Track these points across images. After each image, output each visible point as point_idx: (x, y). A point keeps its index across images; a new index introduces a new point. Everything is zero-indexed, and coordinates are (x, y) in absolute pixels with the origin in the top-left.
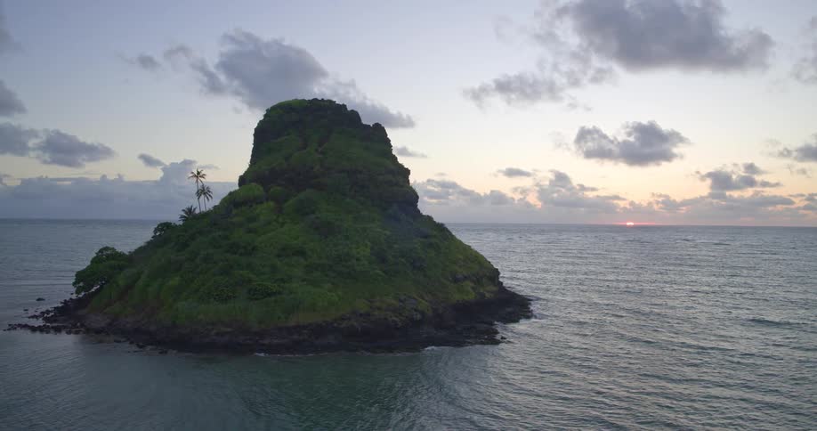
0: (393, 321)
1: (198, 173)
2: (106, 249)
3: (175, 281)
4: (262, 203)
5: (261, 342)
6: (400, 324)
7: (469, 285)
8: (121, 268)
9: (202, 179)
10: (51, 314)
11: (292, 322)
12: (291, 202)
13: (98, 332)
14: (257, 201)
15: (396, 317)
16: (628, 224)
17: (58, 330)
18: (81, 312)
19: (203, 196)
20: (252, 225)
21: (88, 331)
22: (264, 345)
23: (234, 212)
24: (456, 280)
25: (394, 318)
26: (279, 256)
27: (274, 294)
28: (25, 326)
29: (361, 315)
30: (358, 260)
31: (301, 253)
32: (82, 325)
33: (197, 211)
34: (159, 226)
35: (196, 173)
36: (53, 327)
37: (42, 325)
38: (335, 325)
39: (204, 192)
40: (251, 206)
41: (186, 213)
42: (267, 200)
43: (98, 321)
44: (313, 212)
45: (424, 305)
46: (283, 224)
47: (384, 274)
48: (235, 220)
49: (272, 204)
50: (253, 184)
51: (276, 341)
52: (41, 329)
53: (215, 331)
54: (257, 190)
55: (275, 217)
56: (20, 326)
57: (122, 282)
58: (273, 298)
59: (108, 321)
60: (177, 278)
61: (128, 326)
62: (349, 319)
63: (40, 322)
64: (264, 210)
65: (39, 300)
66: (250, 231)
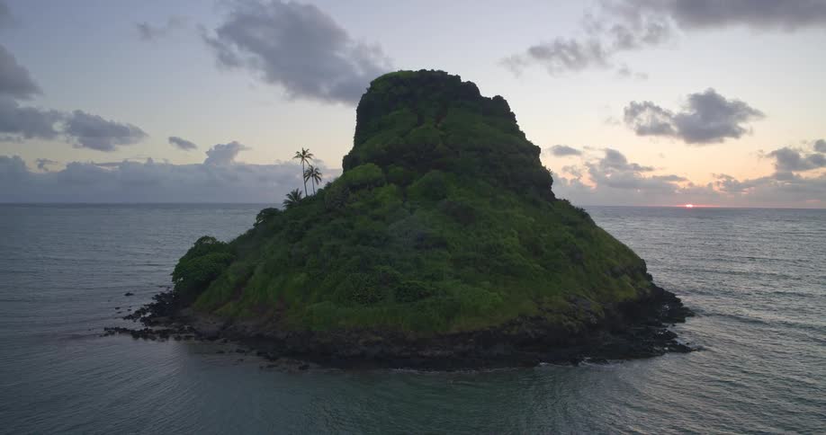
0: (568, 326)
1: (304, 153)
2: (206, 238)
3: (301, 278)
4: (382, 185)
5: (420, 353)
6: (577, 330)
7: (627, 280)
8: (228, 262)
9: (308, 159)
10: (148, 314)
11: (454, 330)
12: (415, 184)
13: (212, 338)
14: (377, 183)
15: (572, 321)
16: (688, 206)
17: (164, 335)
18: (185, 312)
19: (311, 178)
20: (376, 211)
21: (200, 336)
22: (423, 357)
23: (352, 196)
24: (615, 275)
25: (570, 322)
26: (417, 248)
27: (428, 295)
28: (124, 331)
29: (531, 318)
30: (508, 251)
31: (442, 244)
32: (191, 329)
33: (303, 196)
34: (262, 211)
35: (301, 152)
36: (157, 332)
37: (143, 328)
38: (506, 332)
39: (312, 173)
40: (370, 189)
41: (290, 197)
42: (389, 182)
43: (210, 324)
44: (444, 197)
45: (595, 306)
46: (412, 211)
47: (543, 269)
48: (356, 205)
49: (393, 187)
50: (369, 165)
51: (438, 352)
52: (144, 335)
53: (361, 341)
54: (375, 171)
55: (400, 202)
56: (117, 329)
57: (232, 278)
58: (428, 300)
59: (222, 324)
60: (303, 275)
61: (248, 330)
62: (520, 324)
63: (138, 326)
64: (387, 193)
65: (128, 295)
66: (376, 218)
